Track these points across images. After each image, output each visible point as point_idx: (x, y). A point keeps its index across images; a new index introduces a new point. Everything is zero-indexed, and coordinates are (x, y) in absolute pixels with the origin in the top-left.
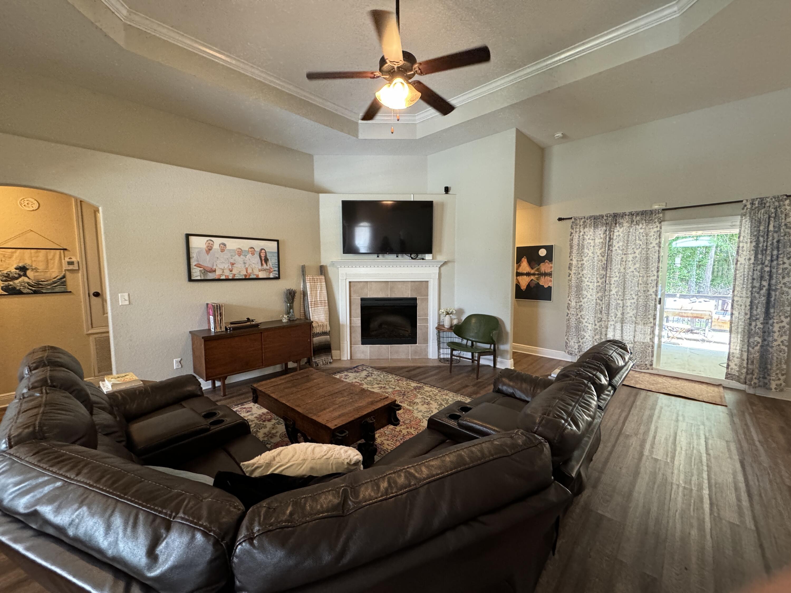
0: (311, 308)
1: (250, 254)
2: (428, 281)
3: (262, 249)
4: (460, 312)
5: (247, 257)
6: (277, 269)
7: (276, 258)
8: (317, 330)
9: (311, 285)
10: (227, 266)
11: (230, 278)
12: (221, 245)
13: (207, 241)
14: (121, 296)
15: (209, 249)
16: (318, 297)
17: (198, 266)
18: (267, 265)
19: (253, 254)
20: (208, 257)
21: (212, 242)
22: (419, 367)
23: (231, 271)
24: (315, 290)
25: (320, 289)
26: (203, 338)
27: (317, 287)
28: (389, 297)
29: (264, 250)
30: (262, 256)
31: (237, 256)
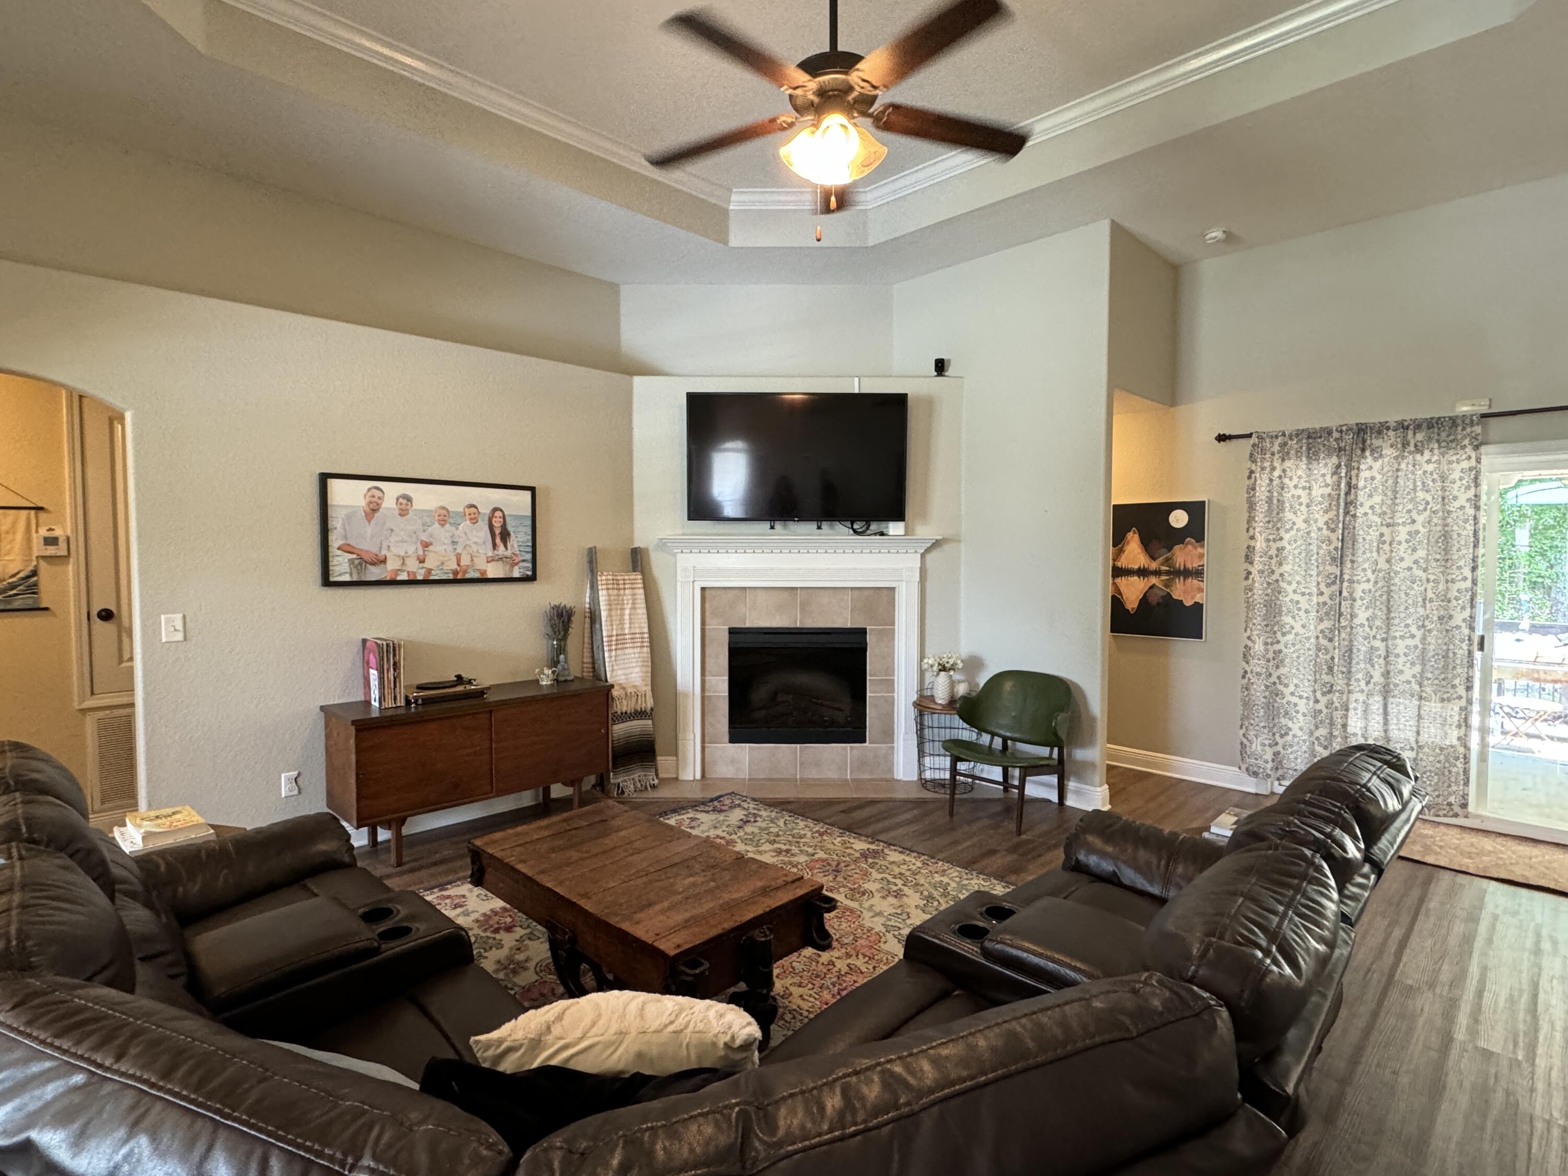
0: (610, 651)
1: (468, 522)
2: (893, 589)
3: (495, 509)
4: (973, 664)
5: (460, 527)
6: (529, 556)
7: (529, 531)
8: (622, 706)
9: (609, 595)
10: (412, 549)
11: (420, 578)
12: (401, 500)
13: (369, 490)
14: (167, 621)
15: (373, 509)
16: (627, 626)
17: (346, 549)
18: (506, 547)
19: (474, 521)
20: (369, 530)
21: (378, 493)
22: (873, 802)
23: (422, 561)
24: (619, 607)
25: (630, 606)
26: (354, 723)
27: (623, 600)
28: (797, 625)
29: (501, 510)
30: (495, 524)
31: (436, 525)
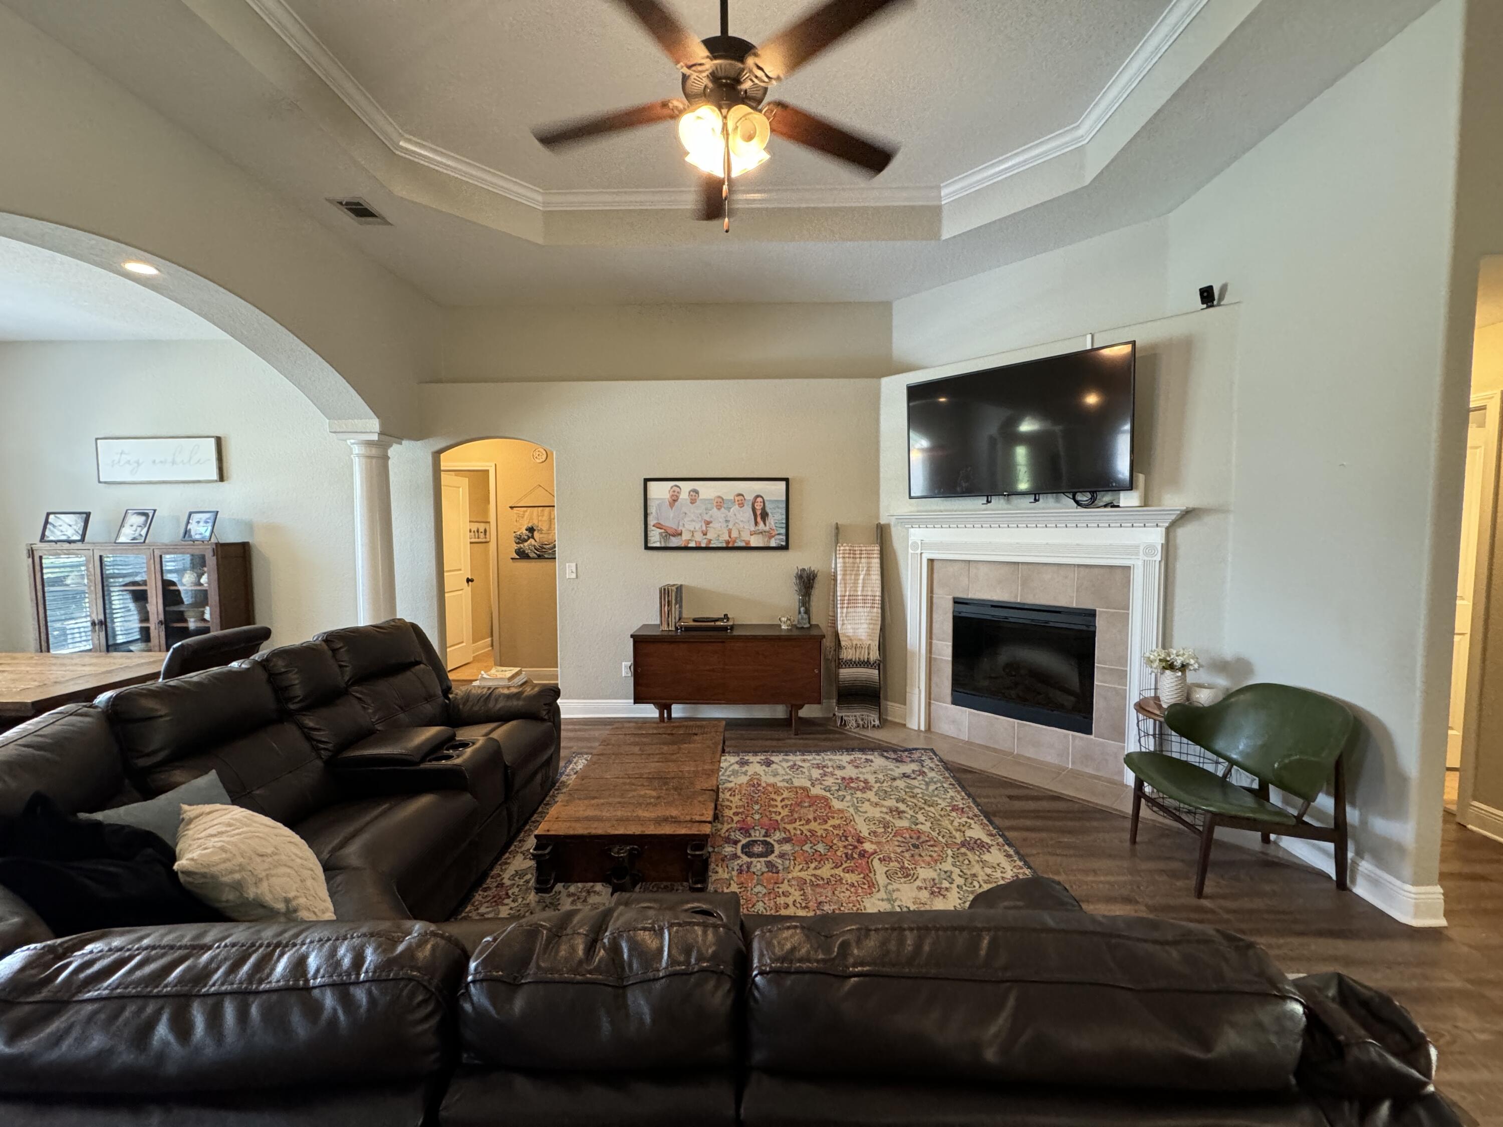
0: (842, 608)
1: (737, 506)
3: (757, 496)
5: (731, 510)
6: (783, 531)
7: (784, 512)
8: (849, 654)
9: (844, 563)
10: (698, 526)
11: (703, 545)
12: (692, 493)
13: (672, 487)
14: (569, 566)
15: (674, 500)
16: (860, 589)
17: (658, 526)
18: (765, 524)
19: (741, 505)
20: (671, 513)
21: (678, 489)
23: (705, 534)
24: (854, 572)
25: (864, 572)
26: (632, 636)
27: (858, 567)
28: (1019, 601)
29: (762, 497)
30: (757, 508)
31: (715, 509)
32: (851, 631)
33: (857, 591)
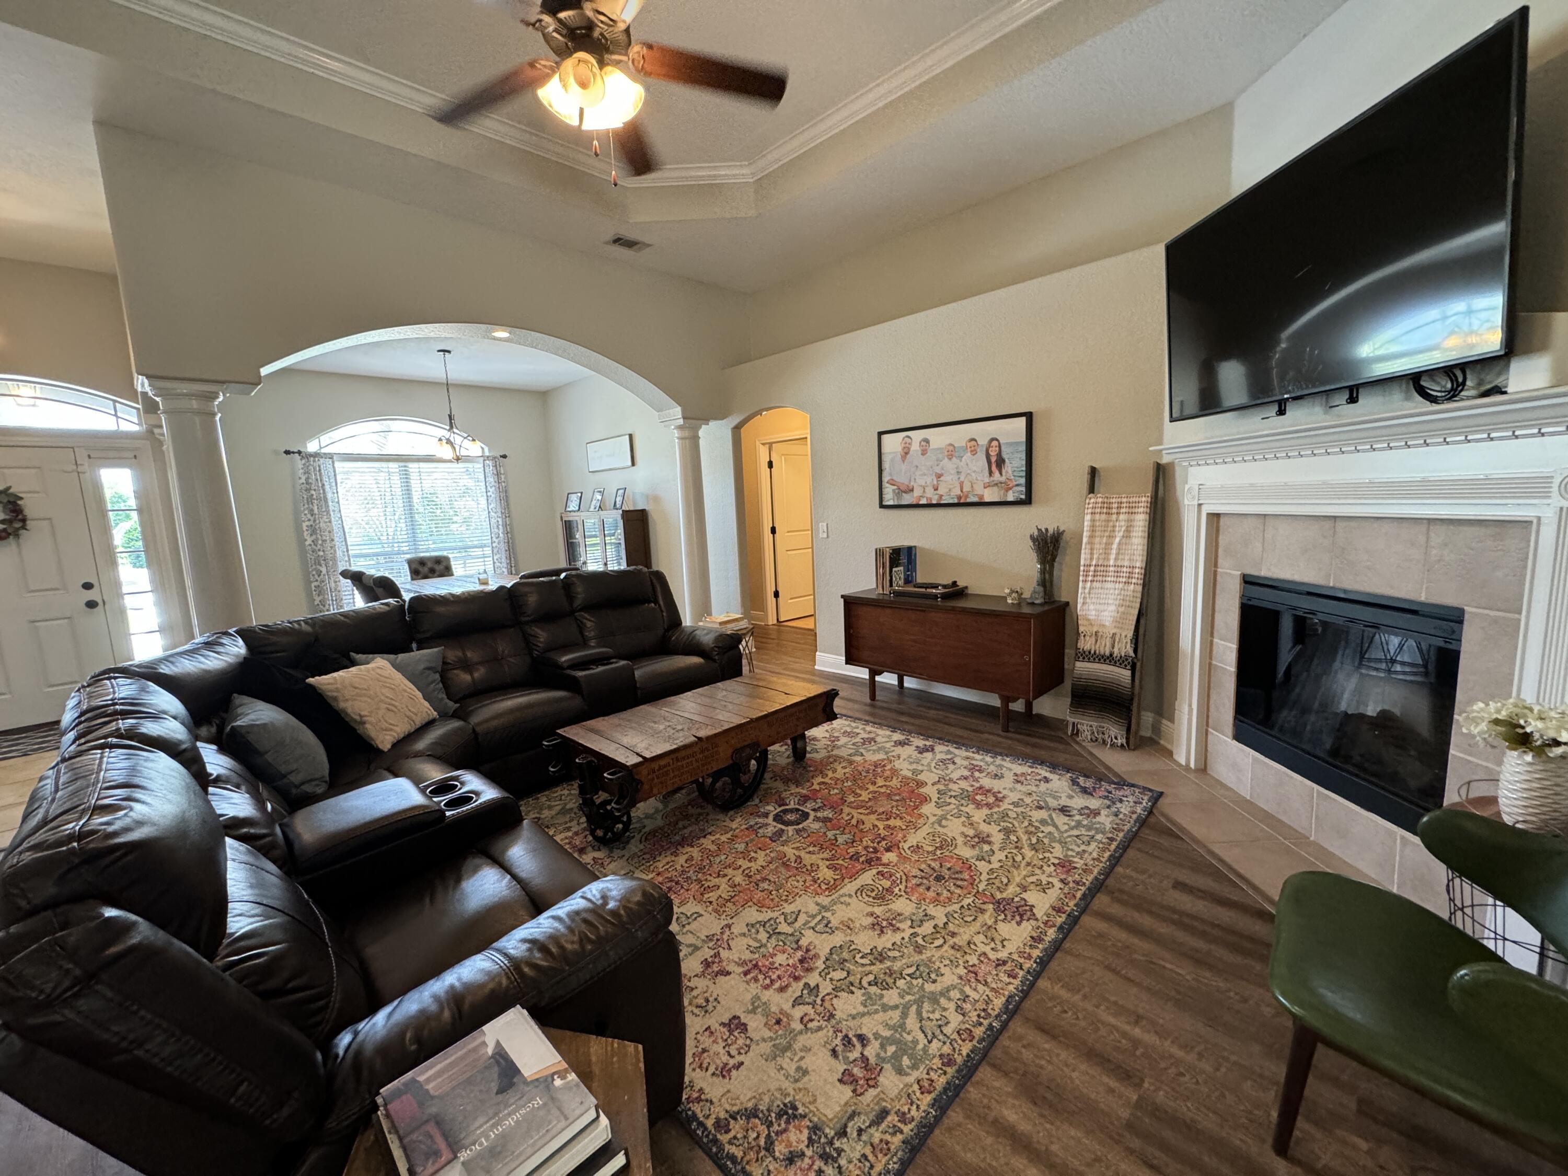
0: (1085, 581)
1: (969, 454)
2: (1520, 521)
3: (992, 440)
5: (963, 459)
10: (930, 480)
11: (934, 502)
12: (923, 443)
13: (904, 439)
14: (821, 526)
15: (906, 452)
17: (892, 482)
18: (1001, 474)
19: (974, 452)
20: (904, 467)
21: (908, 440)
23: (936, 489)
24: (1107, 534)
25: (1121, 534)
26: (842, 596)
27: (1114, 526)
28: (1331, 585)
29: (997, 440)
30: (991, 453)
31: (946, 459)
32: (1094, 613)
33: (1108, 560)
